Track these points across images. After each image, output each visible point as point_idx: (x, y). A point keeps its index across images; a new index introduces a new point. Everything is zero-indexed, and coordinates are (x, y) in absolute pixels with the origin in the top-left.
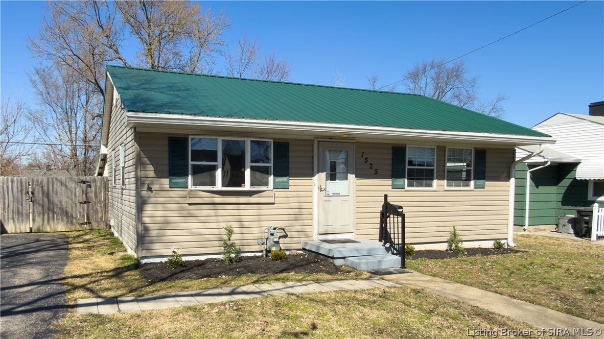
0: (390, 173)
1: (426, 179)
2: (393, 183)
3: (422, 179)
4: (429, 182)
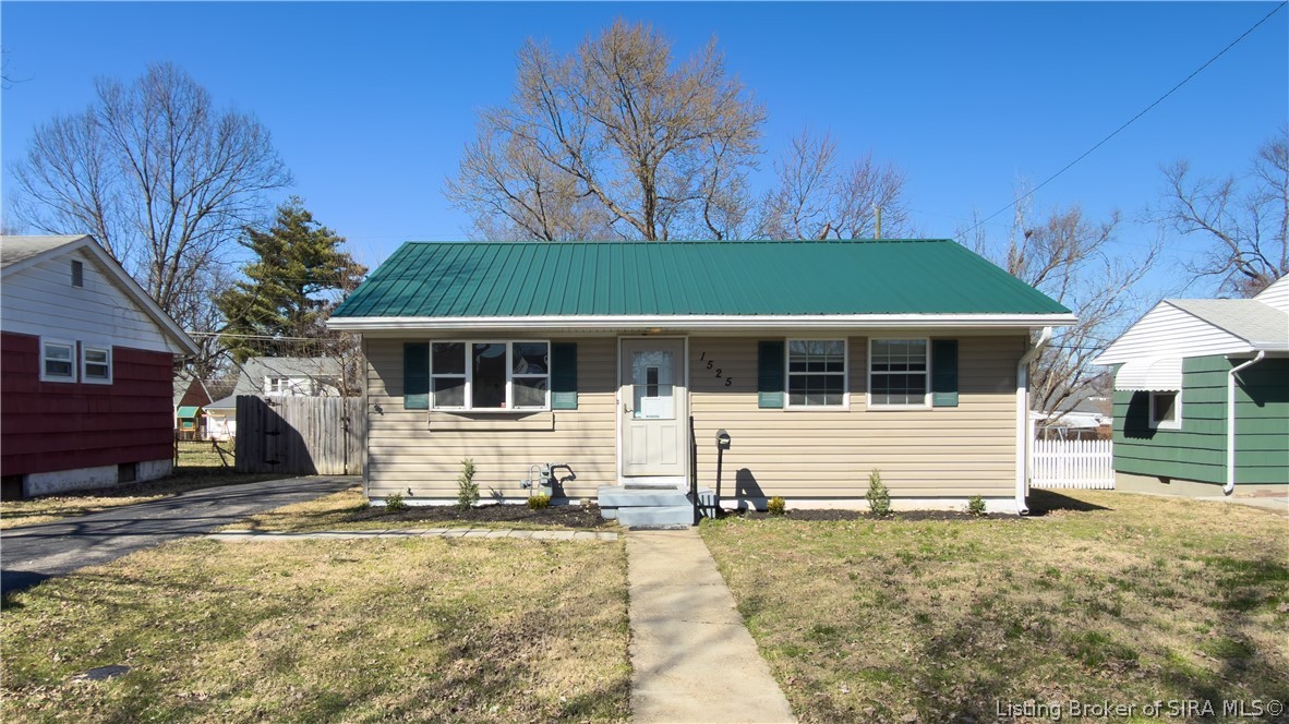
0: (755, 383)
1: (828, 393)
2: (760, 398)
3: (822, 393)
4: (834, 396)
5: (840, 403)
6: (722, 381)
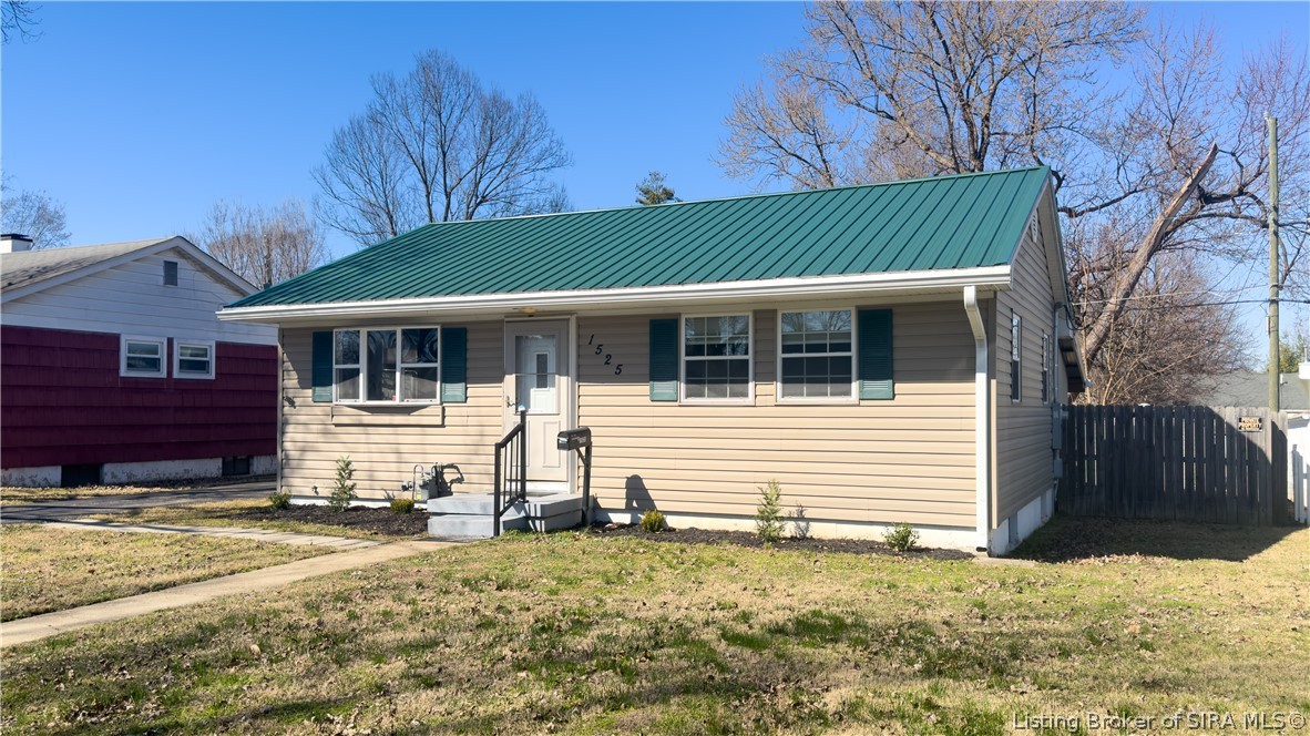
0: (646, 370)
1: (732, 382)
2: (652, 389)
3: (725, 382)
4: (739, 387)
5: (745, 394)
6: (612, 369)
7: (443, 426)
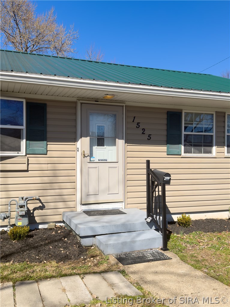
0: (165, 138)
1: (204, 146)
2: (167, 149)
3: (201, 146)
4: (208, 148)
5: (210, 152)
6: (146, 137)
7: (27, 171)
